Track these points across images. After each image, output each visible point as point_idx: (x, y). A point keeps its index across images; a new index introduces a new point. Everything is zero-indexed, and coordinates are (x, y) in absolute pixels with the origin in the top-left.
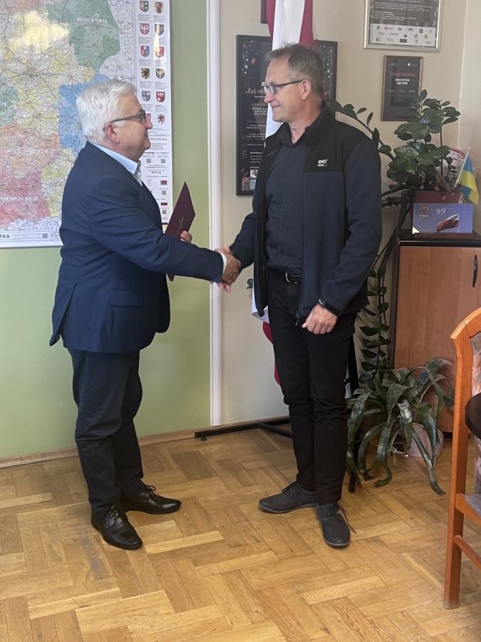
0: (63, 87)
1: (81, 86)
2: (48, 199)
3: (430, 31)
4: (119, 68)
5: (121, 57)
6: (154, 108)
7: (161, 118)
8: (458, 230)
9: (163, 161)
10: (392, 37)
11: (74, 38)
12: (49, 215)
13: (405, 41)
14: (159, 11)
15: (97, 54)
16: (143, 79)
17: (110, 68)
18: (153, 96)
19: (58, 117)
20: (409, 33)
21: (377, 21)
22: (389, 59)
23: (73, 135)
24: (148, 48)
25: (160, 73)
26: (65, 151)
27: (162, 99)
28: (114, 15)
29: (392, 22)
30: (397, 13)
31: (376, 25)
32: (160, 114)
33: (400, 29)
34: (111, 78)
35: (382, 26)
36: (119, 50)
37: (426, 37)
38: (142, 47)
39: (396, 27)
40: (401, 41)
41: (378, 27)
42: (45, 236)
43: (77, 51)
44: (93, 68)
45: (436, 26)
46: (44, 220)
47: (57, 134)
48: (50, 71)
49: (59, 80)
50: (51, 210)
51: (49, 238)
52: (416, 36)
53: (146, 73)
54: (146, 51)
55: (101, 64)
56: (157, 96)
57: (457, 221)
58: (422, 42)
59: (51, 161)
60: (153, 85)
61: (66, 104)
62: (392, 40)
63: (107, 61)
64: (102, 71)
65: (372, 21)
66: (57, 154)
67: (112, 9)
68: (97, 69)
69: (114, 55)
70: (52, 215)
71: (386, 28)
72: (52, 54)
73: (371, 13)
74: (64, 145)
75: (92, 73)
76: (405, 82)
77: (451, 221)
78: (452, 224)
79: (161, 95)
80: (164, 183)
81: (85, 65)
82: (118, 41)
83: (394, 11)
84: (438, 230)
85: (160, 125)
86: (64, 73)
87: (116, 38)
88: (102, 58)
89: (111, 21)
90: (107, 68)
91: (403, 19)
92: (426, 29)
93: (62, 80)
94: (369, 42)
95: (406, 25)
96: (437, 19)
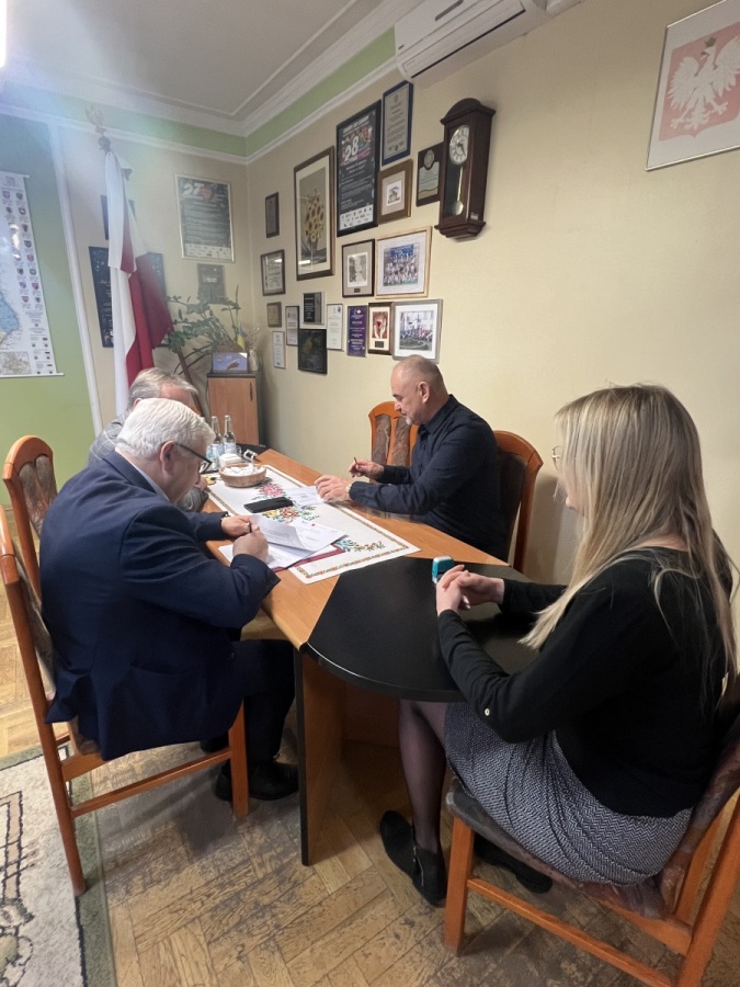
3: (227, 250)
6: (31, 293)
7: (38, 300)
8: (238, 369)
10: (200, 252)
13: (211, 255)
14: (26, 230)
16: (19, 275)
18: (29, 285)
20: (212, 250)
21: (189, 242)
22: (200, 266)
25: (33, 271)
27: (37, 288)
29: (199, 243)
30: (203, 238)
31: (188, 245)
32: (36, 297)
33: (206, 248)
35: (193, 245)
37: (225, 253)
39: (202, 247)
40: (208, 255)
41: (191, 246)
45: (230, 247)
52: (218, 252)
53: (21, 271)
56: (32, 286)
57: (238, 363)
58: (222, 256)
60: (28, 279)
62: (201, 254)
65: (185, 242)
71: (196, 247)
73: (184, 237)
76: (214, 280)
77: (233, 363)
78: (236, 365)
79: (35, 285)
80: (45, 339)
83: (201, 237)
84: (228, 369)
91: (206, 241)
92: (224, 249)
94: (185, 254)
95: (210, 245)
96: (230, 242)
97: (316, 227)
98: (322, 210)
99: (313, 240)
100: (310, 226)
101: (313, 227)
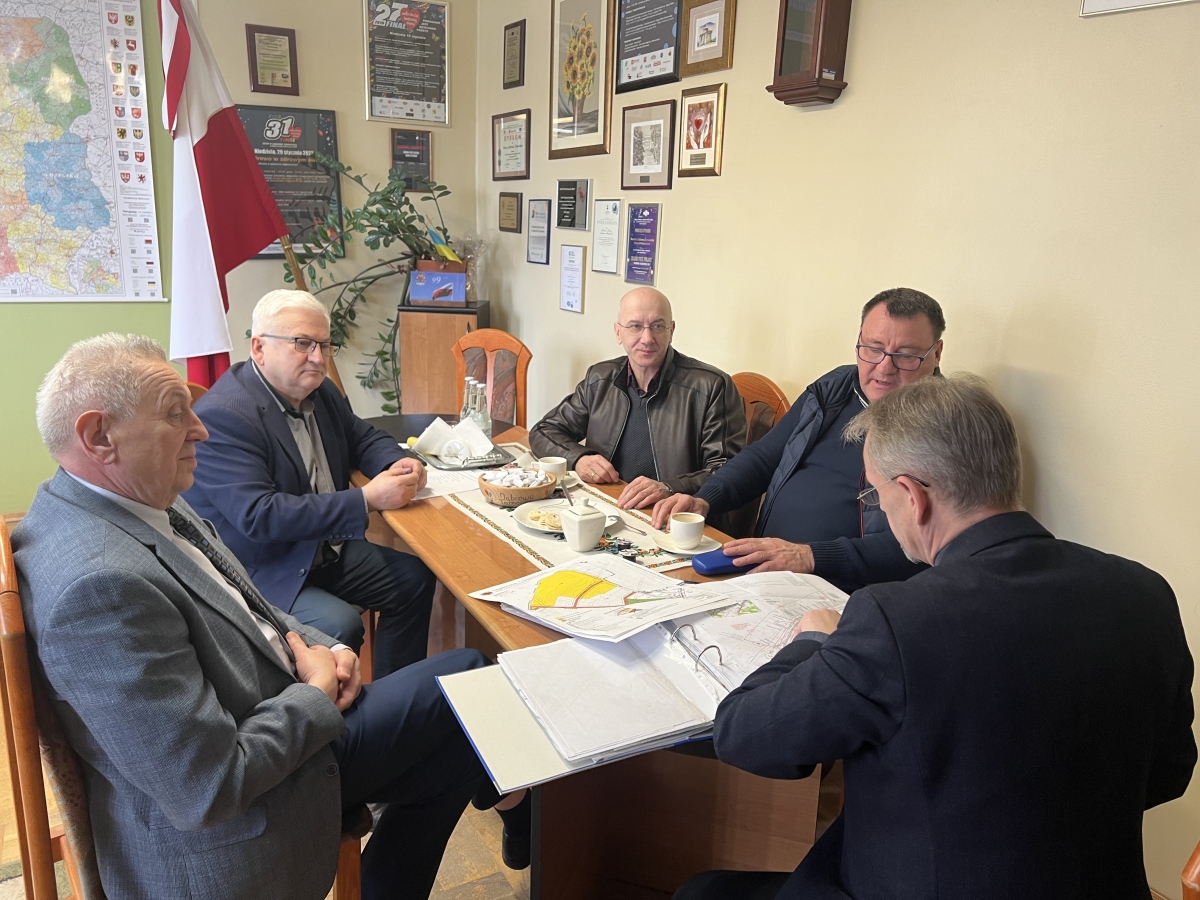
0: (28, 145)
1: (49, 144)
2: (16, 255)
3: (439, 107)
4: (92, 127)
5: (92, 117)
6: (133, 168)
7: (142, 178)
8: (451, 298)
9: (146, 220)
10: (396, 110)
11: (39, 96)
12: (18, 271)
13: (412, 115)
14: (133, 73)
15: (65, 113)
16: (119, 139)
17: (81, 127)
18: (132, 156)
19: (24, 173)
20: (414, 107)
21: (380, 95)
23: (42, 192)
24: (123, 109)
25: (138, 133)
26: (33, 207)
27: (142, 159)
28: (83, 76)
29: (397, 96)
30: (402, 88)
31: (376, 99)
32: (140, 174)
33: (405, 103)
34: (82, 137)
35: (385, 99)
36: (90, 109)
37: (434, 112)
38: (117, 108)
39: (400, 101)
40: (407, 114)
41: (381, 101)
42: (14, 292)
43: (43, 110)
44: (61, 125)
45: (444, 102)
46: (11, 276)
47: (23, 190)
48: (13, 128)
49: (23, 137)
50: (20, 266)
51: (18, 294)
52: (423, 111)
53: (122, 133)
54: (120, 112)
55: (71, 123)
56: (136, 156)
57: (451, 290)
58: (430, 116)
59: (19, 217)
60: (131, 145)
61: (32, 161)
62: (398, 114)
63: (77, 119)
64: (73, 129)
65: (373, 94)
66: (25, 210)
67: (81, 70)
68: (66, 127)
69: (85, 114)
70: (21, 271)
71: (390, 102)
72: (15, 111)
73: (372, 86)
74: (32, 202)
75: (61, 131)
76: (415, 154)
77: (445, 290)
78: (446, 292)
79: (140, 155)
80: (149, 242)
81: (52, 123)
82: (89, 101)
83: (398, 86)
84: (434, 298)
85: (140, 185)
86: (29, 130)
87: (86, 98)
88: (72, 117)
89: (79, 80)
90: (78, 126)
91: (407, 93)
92: (434, 105)
93: (27, 137)
94: (372, 114)
95: (412, 99)
96: (445, 95)
97: (583, 76)
98: (593, 50)
99: (577, 97)
100: (574, 74)
101: (579, 76)
